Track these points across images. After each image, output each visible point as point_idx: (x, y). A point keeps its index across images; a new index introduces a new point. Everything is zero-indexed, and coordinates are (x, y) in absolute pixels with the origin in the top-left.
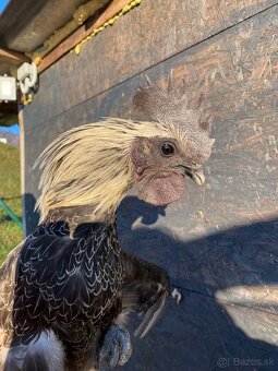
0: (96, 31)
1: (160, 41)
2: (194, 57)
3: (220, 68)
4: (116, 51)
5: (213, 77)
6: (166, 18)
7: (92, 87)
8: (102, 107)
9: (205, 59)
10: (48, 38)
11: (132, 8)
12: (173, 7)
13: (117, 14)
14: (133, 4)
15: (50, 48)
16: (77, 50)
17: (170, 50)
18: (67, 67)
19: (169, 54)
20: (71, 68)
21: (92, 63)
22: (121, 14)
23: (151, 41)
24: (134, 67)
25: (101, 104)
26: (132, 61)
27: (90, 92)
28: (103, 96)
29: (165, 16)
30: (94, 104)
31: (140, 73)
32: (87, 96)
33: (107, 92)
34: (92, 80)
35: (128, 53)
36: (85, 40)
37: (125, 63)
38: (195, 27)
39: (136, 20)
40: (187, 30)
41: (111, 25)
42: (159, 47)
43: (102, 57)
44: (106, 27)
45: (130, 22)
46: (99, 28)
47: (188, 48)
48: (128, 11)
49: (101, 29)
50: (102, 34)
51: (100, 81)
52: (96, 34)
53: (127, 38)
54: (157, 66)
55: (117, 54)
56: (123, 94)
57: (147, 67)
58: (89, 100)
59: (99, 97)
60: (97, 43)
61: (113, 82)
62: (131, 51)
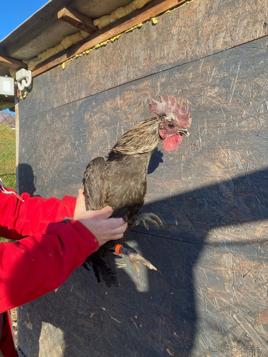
0: (77, 56)
1: (118, 72)
2: (136, 87)
3: (150, 97)
4: (90, 73)
5: (146, 101)
6: (121, 58)
7: (73, 94)
8: (79, 110)
9: (142, 90)
10: (41, 53)
11: (101, 46)
12: (126, 53)
13: (92, 48)
14: (102, 44)
15: (43, 60)
16: (63, 66)
17: (123, 80)
18: (56, 76)
19: (122, 82)
20: (58, 78)
21: (73, 77)
22: (94, 48)
23: (112, 71)
24: (101, 86)
25: (79, 107)
26: (100, 82)
27: (71, 98)
28: (81, 102)
29: (121, 57)
30: (74, 106)
31: (105, 91)
32: (69, 100)
33: (83, 100)
34: (73, 89)
35: (98, 76)
36: (69, 60)
37: (96, 82)
38: (137, 68)
39: (104, 54)
40: (133, 69)
41: (87, 54)
42: (117, 76)
43: (80, 75)
44: (84, 54)
45: (100, 55)
46: (79, 54)
47: (133, 81)
48: (99, 48)
49: (80, 55)
50: (81, 59)
51: (79, 91)
52: (77, 58)
53: (98, 65)
54: (115, 88)
55: (91, 75)
56: (94, 103)
57: (109, 88)
58: (71, 103)
59: (78, 102)
60: (78, 64)
61: (88, 94)
62: (100, 74)
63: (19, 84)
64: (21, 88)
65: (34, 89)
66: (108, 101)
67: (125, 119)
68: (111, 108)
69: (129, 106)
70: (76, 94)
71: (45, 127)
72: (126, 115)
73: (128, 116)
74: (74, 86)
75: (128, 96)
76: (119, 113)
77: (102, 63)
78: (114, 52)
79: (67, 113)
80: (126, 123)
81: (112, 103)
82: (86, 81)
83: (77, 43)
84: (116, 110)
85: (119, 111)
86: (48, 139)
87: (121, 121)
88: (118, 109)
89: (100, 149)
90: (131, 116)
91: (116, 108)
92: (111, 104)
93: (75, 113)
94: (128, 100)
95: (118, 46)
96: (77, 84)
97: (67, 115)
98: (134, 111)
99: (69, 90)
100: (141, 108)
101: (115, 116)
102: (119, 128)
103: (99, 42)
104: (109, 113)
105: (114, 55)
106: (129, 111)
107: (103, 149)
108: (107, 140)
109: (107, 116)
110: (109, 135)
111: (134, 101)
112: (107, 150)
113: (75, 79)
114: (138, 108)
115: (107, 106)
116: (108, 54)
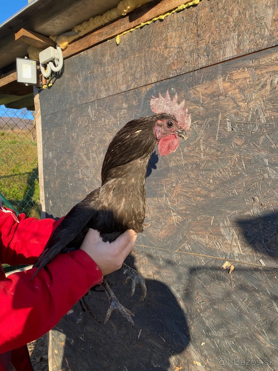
0: (143, 24)
1: (220, 43)
2: (256, 63)
4: (166, 47)
6: (227, 22)
7: (135, 78)
9: (267, 66)
10: (80, 24)
11: (188, 8)
12: (236, 13)
13: (170, 11)
14: (191, 4)
15: (81, 34)
16: (118, 39)
17: (230, 53)
18: (103, 55)
19: (229, 55)
20: (107, 58)
21: (135, 55)
22: (174, 11)
23: (208, 42)
24: (187, 64)
25: (146, 95)
26: (185, 58)
27: (132, 83)
28: (149, 88)
29: (226, 20)
30: (137, 94)
31: (194, 71)
32: (128, 87)
33: (153, 85)
34: (135, 72)
35: (181, 50)
36: (128, 31)
37: (177, 59)
38: (258, 35)
39: (192, 19)
40: (249, 37)
41: (161, 20)
42: (218, 48)
43: (148, 51)
44: (154, 21)
45: (185, 21)
46: (146, 21)
47: (250, 54)
48: (183, 9)
49: (149, 23)
50: (149, 28)
51: (145, 73)
52: (141, 28)
53: (180, 36)
54: (214, 66)
55: (168, 50)
56: (172, 89)
57: (203, 66)
58: (131, 91)
59: (144, 89)
60: (143, 36)
61: (162, 76)
62: (184, 49)
63: (42, 69)
64: (46, 73)
65: (66, 75)
66: (200, 84)
67: (233, 108)
68: (206, 94)
69: (242, 90)
70: (141, 77)
71: (86, 124)
72: (235, 102)
73: (240, 104)
74: (136, 67)
75: (239, 77)
76: (222, 100)
77: (188, 31)
78: (212, 13)
79: (124, 104)
80: (237, 114)
81: (209, 87)
82: (158, 59)
83: (143, 6)
84: (215, 96)
85: (222, 98)
86: (92, 140)
87: (226, 111)
88: (221, 95)
89: (185, 151)
90: (246, 104)
91: (215, 94)
92: (206, 89)
93: (138, 104)
94: (240, 82)
95: (220, 4)
96: (141, 63)
97: (124, 107)
98: (252, 96)
99: (126, 72)
100: (265, 92)
101: (213, 105)
102: (221, 121)
103: (185, 2)
104: (203, 100)
105: (212, 19)
106: (241, 97)
107: (190, 151)
108: (197, 139)
109: (199, 106)
110: (202, 131)
111: (251, 83)
112: (197, 153)
113: (139, 57)
114: (259, 92)
115: (198, 92)
116: (201, 18)
